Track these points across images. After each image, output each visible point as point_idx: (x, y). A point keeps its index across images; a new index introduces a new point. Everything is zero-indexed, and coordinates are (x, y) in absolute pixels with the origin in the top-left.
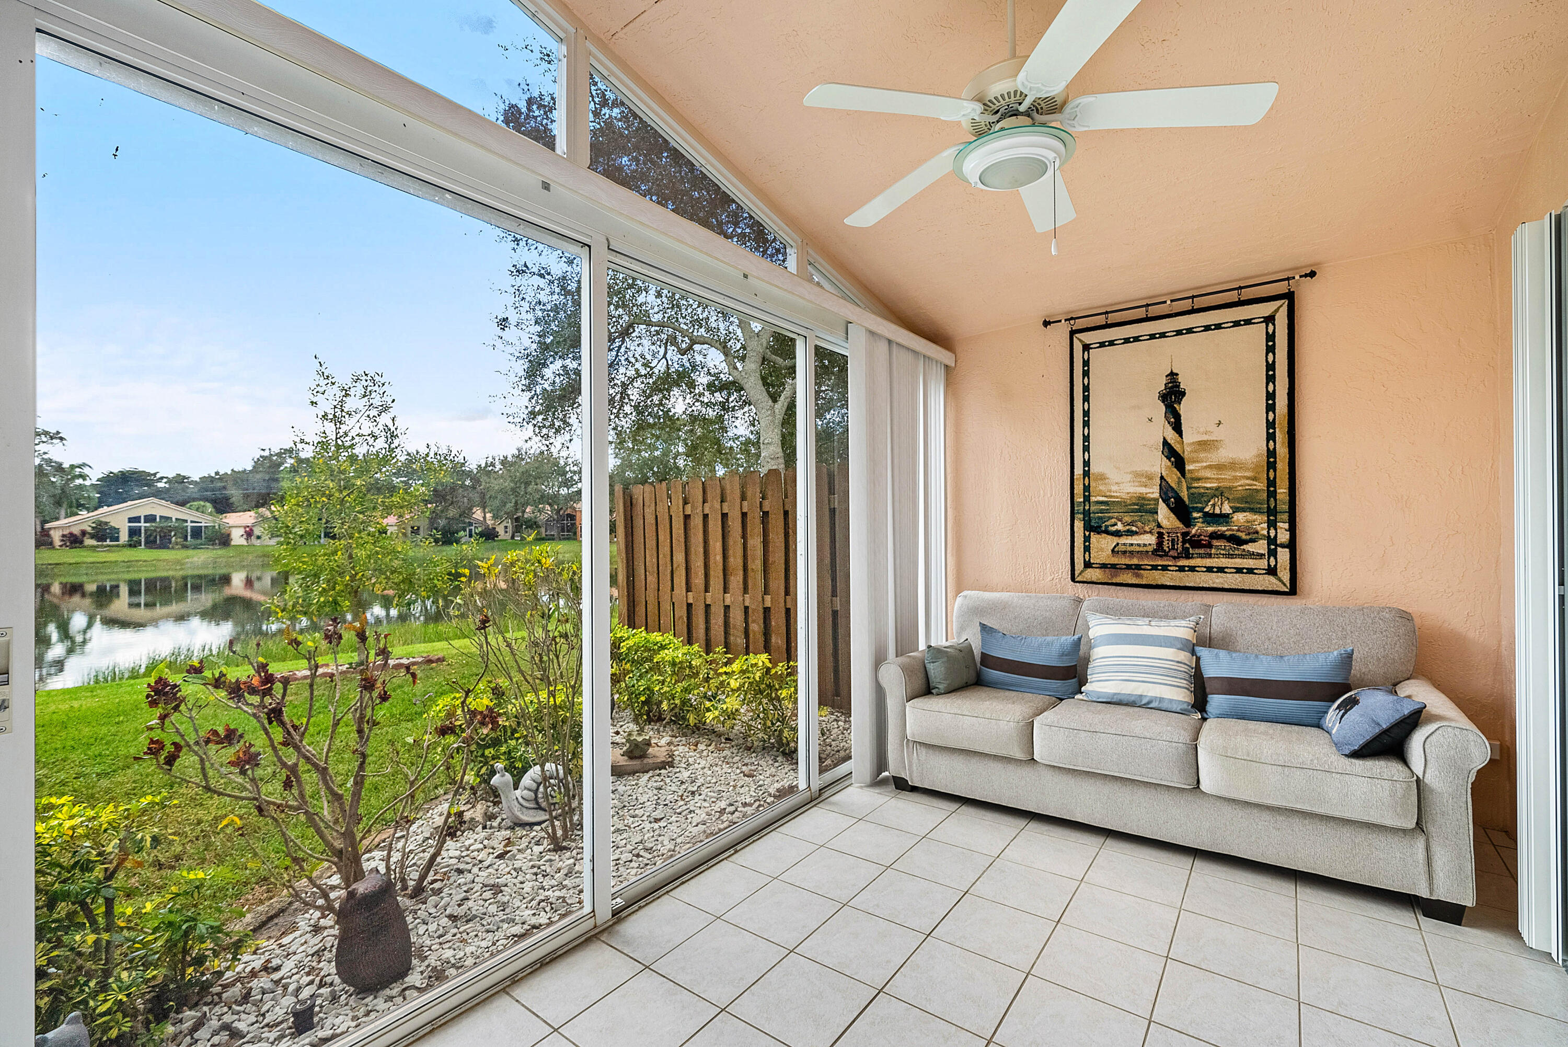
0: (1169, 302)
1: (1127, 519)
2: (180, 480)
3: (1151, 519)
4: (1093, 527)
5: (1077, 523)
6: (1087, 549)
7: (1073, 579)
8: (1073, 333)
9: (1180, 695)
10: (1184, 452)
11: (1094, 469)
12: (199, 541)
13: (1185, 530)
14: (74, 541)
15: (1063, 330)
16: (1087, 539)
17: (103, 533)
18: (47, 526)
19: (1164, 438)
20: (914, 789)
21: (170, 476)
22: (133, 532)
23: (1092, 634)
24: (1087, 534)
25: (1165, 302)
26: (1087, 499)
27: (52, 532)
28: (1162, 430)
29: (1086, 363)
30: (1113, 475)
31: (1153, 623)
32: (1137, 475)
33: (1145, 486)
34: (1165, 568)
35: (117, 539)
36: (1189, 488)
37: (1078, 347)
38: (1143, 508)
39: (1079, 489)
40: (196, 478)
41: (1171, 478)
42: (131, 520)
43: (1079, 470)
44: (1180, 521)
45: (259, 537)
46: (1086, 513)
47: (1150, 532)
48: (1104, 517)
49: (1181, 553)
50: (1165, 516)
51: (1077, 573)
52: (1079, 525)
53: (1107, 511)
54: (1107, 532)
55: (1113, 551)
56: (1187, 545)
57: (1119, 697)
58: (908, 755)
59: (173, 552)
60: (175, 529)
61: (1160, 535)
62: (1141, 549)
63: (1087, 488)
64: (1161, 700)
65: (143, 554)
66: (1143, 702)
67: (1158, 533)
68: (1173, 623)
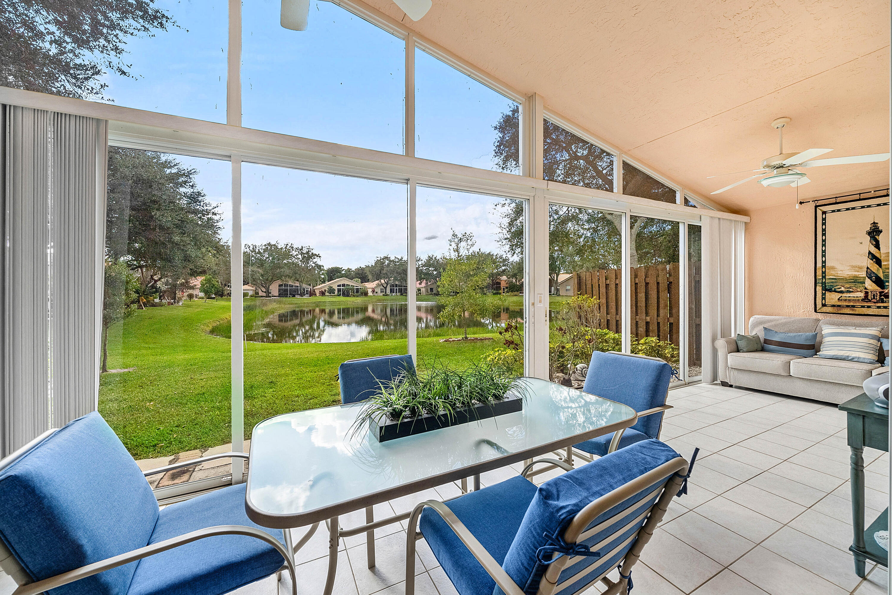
0: (873, 192)
1: (848, 286)
2: (349, 270)
3: (861, 286)
4: (826, 289)
5: (818, 288)
6: (824, 298)
7: (816, 311)
8: (816, 207)
9: (872, 356)
10: (881, 257)
11: (827, 264)
12: (358, 294)
13: (881, 290)
14: (323, 293)
15: (812, 205)
16: (824, 294)
17: (331, 291)
18: (314, 288)
19: (869, 251)
20: (731, 386)
21: (346, 269)
22: (339, 290)
23: (823, 333)
24: (824, 292)
25: (871, 192)
26: (824, 277)
27: (316, 290)
28: (868, 246)
29: (824, 219)
30: (839, 267)
31: (857, 329)
32: (853, 267)
33: (858, 272)
34: (869, 307)
35: (334, 293)
36: (883, 272)
37: (819, 213)
38: (856, 281)
39: (819, 273)
40: (353, 269)
41: (873, 268)
42: (338, 286)
43: (819, 264)
44: (878, 286)
45: (377, 293)
46: (824, 284)
47: (861, 291)
48: (834, 285)
49: (879, 300)
50: (869, 285)
51: (817, 309)
52: (819, 289)
53: (835, 282)
54: (835, 291)
55: (839, 299)
56: (883, 297)
57: (836, 356)
58: (728, 372)
59: (350, 298)
60: (351, 289)
61: (867, 293)
62: (855, 299)
63: (824, 273)
64: (859, 358)
65: (342, 298)
66: (849, 359)
67: (865, 292)
68: (868, 329)
